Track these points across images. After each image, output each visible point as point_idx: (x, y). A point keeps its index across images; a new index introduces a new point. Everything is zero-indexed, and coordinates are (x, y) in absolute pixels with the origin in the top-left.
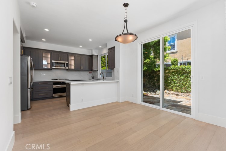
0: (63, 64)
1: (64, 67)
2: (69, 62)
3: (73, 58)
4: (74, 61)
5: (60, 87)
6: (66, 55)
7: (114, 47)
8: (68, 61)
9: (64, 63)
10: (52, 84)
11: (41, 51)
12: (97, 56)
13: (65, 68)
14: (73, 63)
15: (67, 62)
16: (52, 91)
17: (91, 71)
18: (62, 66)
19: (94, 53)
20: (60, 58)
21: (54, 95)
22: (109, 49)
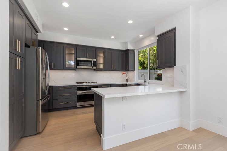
0: (90, 63)
1: (92, 66)
2: (97, 60)
3: (102, 55)
4: (104, 58)
5: (87, 93)
6: (93, 51)
7: (174, 29)
8: (96, 58)
9: (91, 61)
10: (77, 89)
11: (64, 45)
12: (134, 50)
13: (92, 68)
14: (101, 60)
15: (95, 60)
16: (77, 99)
17: (124, 72)
18: (89, 65)
19: (130, 47)
20: (87, 55)
21: (79, 104)
22: (158, 36)
